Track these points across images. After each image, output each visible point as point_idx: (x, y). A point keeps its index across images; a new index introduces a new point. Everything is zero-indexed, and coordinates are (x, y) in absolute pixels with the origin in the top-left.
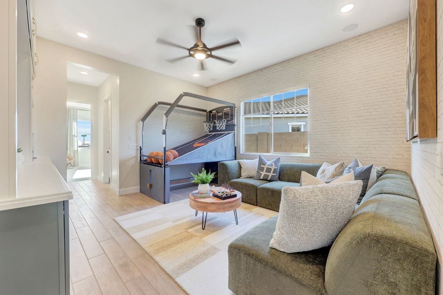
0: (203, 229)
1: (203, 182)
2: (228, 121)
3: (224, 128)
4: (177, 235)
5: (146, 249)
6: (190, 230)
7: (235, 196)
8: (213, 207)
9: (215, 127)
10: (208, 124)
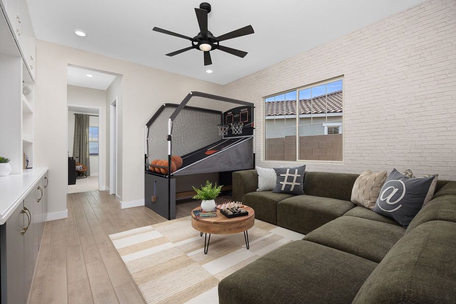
0: (206, 254)
1: (208, 198)
2: (245, 124)
3: (241, 132)
4: (174, 259)
5: (134, 276)
6: (189, 254)
7: (246, 214)
8: (217, 228)
9: (230, 131)
10: (223, 128)
